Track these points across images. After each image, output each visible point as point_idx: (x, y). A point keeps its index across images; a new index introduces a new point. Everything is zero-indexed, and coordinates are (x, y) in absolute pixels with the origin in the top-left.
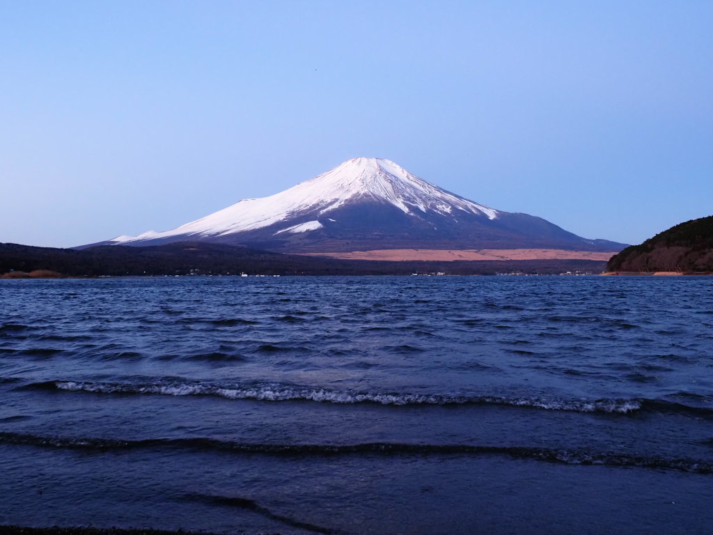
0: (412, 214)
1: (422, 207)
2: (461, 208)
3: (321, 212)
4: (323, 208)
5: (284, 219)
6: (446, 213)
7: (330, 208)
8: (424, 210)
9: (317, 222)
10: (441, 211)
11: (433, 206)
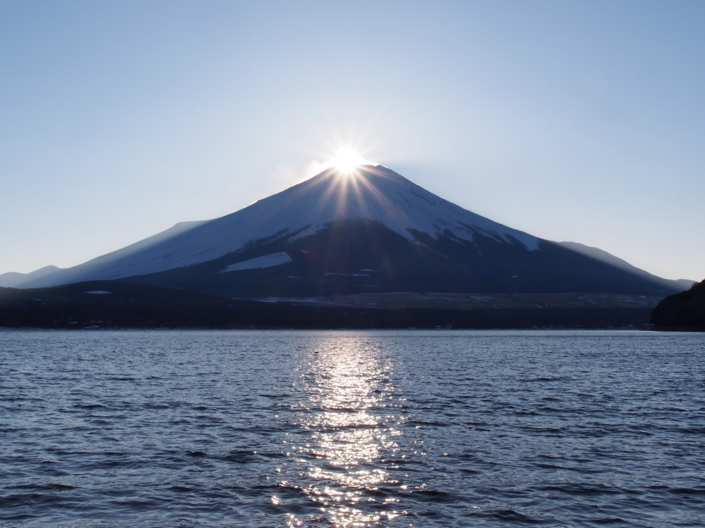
0: (418, 243)
1: (432, 233)
2: (487, 235)
3: (290, 239)
4: (294, 234)
5: (239, 250)
6: (465, 242)
7: (303, 235)
8: (434, 237)
9: (284, 253)
10: (459, 239)
11: (448, 232)
